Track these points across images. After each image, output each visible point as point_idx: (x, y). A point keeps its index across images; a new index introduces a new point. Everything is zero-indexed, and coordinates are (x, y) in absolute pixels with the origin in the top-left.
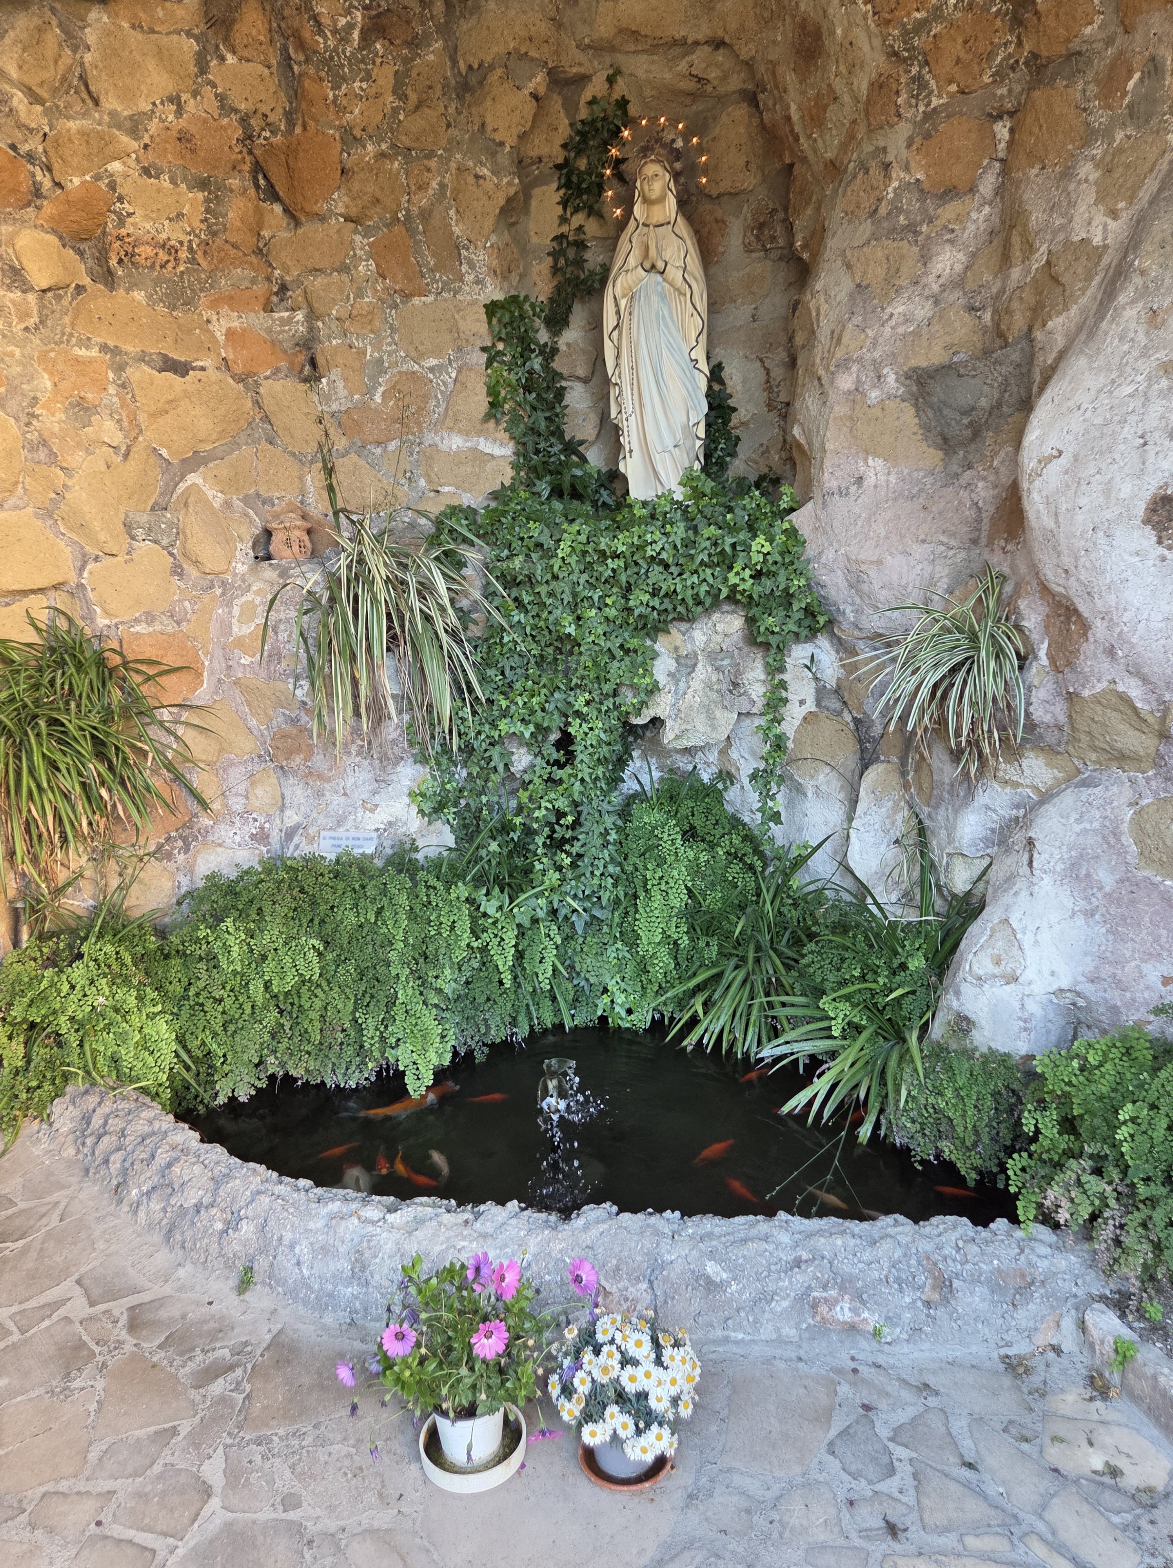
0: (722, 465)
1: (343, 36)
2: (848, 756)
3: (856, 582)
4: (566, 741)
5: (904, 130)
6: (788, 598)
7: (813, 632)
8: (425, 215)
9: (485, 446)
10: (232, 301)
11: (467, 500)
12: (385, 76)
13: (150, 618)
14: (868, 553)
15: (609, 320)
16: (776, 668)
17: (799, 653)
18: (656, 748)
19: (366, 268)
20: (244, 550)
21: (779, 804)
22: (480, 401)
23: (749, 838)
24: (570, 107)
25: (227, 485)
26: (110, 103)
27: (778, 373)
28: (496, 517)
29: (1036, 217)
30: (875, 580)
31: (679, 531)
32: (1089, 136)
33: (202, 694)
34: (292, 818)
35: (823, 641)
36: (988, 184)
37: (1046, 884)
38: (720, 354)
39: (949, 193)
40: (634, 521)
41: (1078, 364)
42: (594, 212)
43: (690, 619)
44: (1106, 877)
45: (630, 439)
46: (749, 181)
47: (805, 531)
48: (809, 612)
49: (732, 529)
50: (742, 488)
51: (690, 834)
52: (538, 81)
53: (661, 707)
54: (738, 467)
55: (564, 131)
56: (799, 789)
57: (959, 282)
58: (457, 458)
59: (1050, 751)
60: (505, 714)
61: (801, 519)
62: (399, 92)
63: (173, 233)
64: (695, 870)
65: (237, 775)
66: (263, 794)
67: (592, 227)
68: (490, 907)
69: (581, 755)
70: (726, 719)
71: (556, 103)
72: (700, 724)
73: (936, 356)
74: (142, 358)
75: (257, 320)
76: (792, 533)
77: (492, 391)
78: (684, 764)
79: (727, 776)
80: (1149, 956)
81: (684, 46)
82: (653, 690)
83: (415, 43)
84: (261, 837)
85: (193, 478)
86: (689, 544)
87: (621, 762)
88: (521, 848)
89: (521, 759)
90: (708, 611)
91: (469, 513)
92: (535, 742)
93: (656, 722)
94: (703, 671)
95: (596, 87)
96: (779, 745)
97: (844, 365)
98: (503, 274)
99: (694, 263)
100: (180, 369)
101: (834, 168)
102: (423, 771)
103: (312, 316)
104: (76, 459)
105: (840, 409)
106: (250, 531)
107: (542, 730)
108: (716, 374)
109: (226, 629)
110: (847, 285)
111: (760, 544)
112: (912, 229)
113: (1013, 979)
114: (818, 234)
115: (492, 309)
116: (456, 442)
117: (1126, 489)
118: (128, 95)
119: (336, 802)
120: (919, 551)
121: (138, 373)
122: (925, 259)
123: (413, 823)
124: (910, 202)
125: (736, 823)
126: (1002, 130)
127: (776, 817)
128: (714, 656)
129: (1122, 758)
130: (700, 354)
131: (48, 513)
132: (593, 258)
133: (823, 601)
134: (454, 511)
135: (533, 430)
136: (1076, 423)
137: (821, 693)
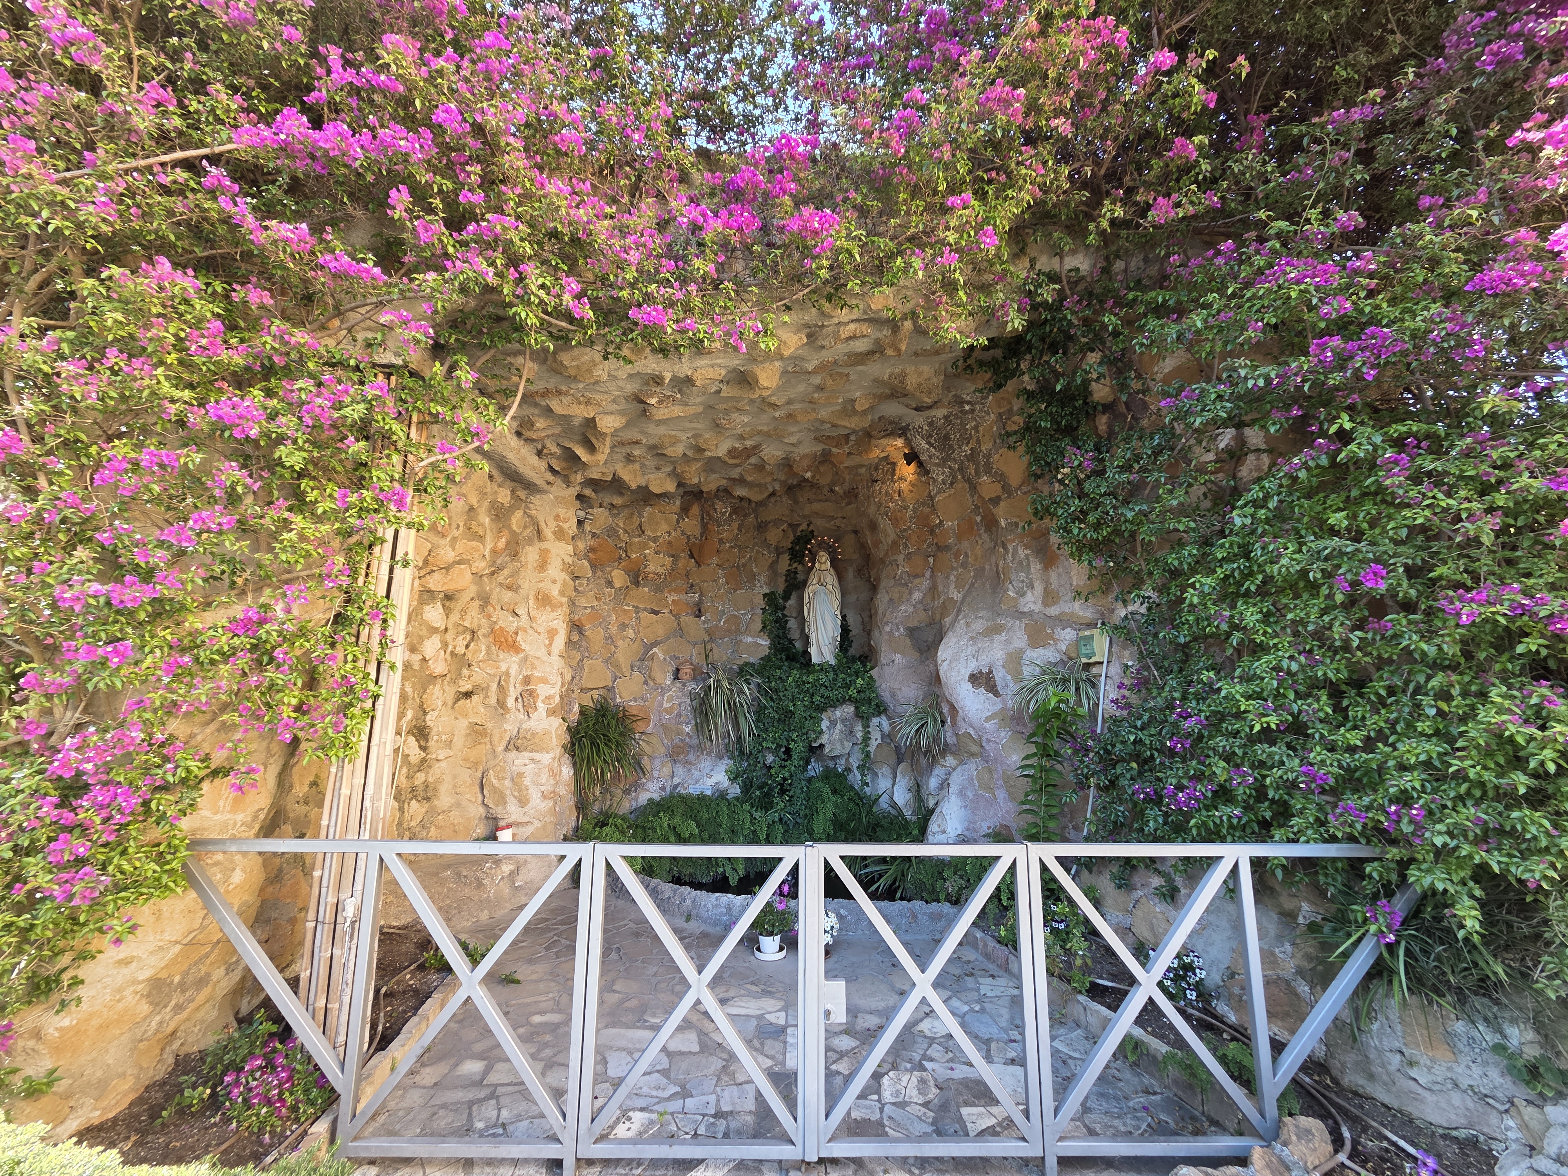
0: (846, 651)
1: (724, 514)
2: (893, 759)
3: (893, 696)
4: (788, 751)
5: (902, 557)
6: (870, 700)
7: (879, 714)
8: (744, 565)
9: (760, 641)
10: (676, 591)
11: (752, 660)
12: (735, 525)
13: (635, 700)
14: (897, 686)
15: (806, 600)
16: (866, 726)
17: (875, 721)
18: (821, 758)
19: (722, 580)
20: (669, 677)
21: (868, 779)
22: (760, 626)
23: (857, 793)
24: (795, 532)
25: (665, 652)
26: (648, 533)
27: (866, 619)
28: (763, 667)
29: (940, 588)
30: (899, 695)
31: (831, 675)
32: (953, 569)
33: (650, 729)
34: (676, 780)
35: (883, 717)
36: (928, 574)
37: (953, 798)
38: (845, 611)
39: (916, 576)
40: (815, 671)
41: (950, 634)
42: (801, 562)
43: (835, 707)
44: (970, 794)
45: (813, 640)
46: (856, 556)
47: (875, 677)
48: (877, 706)
49: (850, 675)
50: (853, 660)
51: (835, 792)
52: (785, 526)
53: (824, 739)
54: (852, 651)
55: (792, 538)
56: (876, 775)
57: (921, 602)
58: (749, 645)
59: (953, 753)
60: (764, 740)
61: (874, 673)
62: (739, 529)
63: (660, 570)
64: (836, 806)
65: (657, 762)
66: (666, 770)
67: (800, 567)
68: (757, 815)
69: (795, 756)
70: (848, 745)
71: (790, 531)
72: (838, 746)
73: (915, 624)
74: (645, 609)
75: (683, 597)
76: (871, 677)
77: (763, 622)
78: (831, 764)
79: (848, 770)
80: (983, 820)
81: (833, 518)
82: (821, 732)
83: (746, 516)
84: (663, 788)
85: (655, 650)
86: (834, 680)
87: (808, 763)
88: (768, 795)
89: (770, 759)
90: (841, 704)
91: (753, 665)
92: (775, 752)
93: (822, 746)
94: (839, 726)
95: (804, 526)
96: (868, 755)
97: (887, 624)
98: (768, 584)
99: (836, 583)
100: (656, 613)
101: (882, 561)
102: (731, 762)
103: (701, 595)
104: (620, 643)
105: (886, 637)
106: (671, 669)
107: (779, 746)
108: (844, 617)
109: (661, 704)
110: (887, 598)
111: (859, 681)
112: (906, 584)
113: (944, 832)
114: (878, 579)
115: (765, 595)
116: (749, 639)
117: (963, 671)
118: (655, 531)
119: (696, 774)
120: (913, 686)
121: (644, 615)
122: (911, 594)
123: (726, 783)
124: (905, 576)
125: (852, 788)
126: (931, 560)
127: (867, 784)
128: (843, 721)
129: (973, 755)
130: (838, 613)
131: (606, 661)
132: (800, 577)
133: (882, 702)
134: (747, 664)
135: (778, 636)
136: (950, 651)
137: (883, 736)
